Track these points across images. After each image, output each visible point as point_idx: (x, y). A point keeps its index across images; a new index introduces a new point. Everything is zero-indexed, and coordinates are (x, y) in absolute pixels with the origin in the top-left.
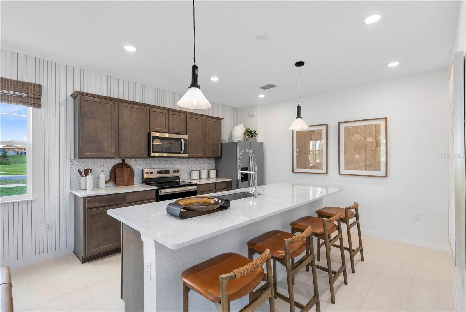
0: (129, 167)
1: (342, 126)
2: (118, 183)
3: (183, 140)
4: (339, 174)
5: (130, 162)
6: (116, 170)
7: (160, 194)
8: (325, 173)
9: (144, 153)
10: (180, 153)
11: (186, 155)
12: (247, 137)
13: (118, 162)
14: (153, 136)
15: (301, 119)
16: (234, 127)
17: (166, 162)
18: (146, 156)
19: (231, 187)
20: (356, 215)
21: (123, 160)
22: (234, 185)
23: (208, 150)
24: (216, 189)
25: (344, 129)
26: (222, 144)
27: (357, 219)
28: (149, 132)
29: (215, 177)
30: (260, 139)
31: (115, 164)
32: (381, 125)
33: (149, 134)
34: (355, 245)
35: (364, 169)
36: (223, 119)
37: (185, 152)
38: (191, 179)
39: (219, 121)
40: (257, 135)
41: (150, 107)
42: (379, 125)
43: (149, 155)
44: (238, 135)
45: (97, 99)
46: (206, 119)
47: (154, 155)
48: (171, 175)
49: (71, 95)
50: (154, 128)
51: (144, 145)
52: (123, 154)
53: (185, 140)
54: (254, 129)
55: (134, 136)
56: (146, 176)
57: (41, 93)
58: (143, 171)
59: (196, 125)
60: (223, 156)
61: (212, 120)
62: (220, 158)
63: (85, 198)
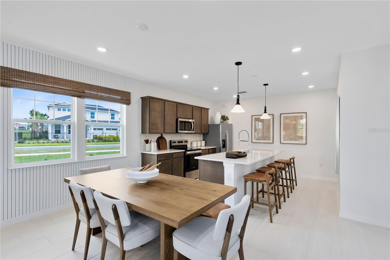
0: (164, 138)
1: (282, 116)
2: (161, 148)
3: (192, 123)
4: (280, 143)
5: (165, 136)
6: (159, 140)
7: (186, 154)
8: (272, 142)
9: (175, 130)
10: (191, 130)
11: (194, 132)
12: (222, 120)
13: (159, 136)
14: (180, 121)
15: (266, 113)
16: (215, 114)
17: (180, 136)
18: (175, 132)
19: (216, 151)
21: (162, 135)
22: (217, 150)
23: (202, 128)
24: (209, 152)
25: (283, 118)
26: (209, 125)
27: (294, 165)
28: (177, 118)
29: (204, 145)
30: (229, 122)
31: (158, 137)
32: (304, 116)
33: (177, 120)
35: (294, 140)
36: (209, 109)
37: (193, 130)
38: (192, 147)
39: (207, 110)
40: (228, 119)
41: (177, 103)
42: (303, 116)
43: (177, 132)
44: (218, 120)
45: (156, 100)
46: (201, 109)
47: (179, 131)
48: (184, 144)
49: (141, 98)
50: (179, 116)
51: (175, 126)
52: (166, 131)
53: (193, 123)
54: (226, 116)
55: (171, 121)
56: (173, 144)
57: (130, 97)
58: (171, 141)
59: (197, 113)
60: (210, 132)
61: (204, 110)
62: (208, 134)
63: (158, 155)
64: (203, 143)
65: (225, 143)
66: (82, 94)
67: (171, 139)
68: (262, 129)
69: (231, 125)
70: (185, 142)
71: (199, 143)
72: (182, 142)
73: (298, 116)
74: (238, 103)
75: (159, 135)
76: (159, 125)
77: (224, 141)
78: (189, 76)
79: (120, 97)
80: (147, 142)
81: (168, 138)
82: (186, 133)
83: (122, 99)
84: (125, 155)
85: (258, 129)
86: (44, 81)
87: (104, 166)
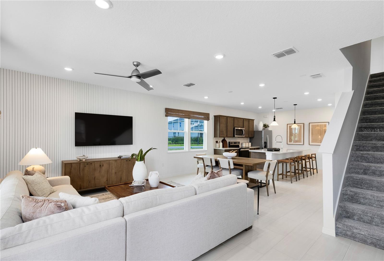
0: (226, 140)
1: (311, 124)
4: (309, 145)
6: (223, 141)
7: (240, 150)
8: (303, 144)
9: (233, 135)
10: (242, 135)
11: (244, 136)
12: (264, 127)
14: (236, 129)
16: (259, 123)
17: (235, 139)
19: (260, 149)
20: (315, 158)
21: (224, 138)
23: (249, 134)
25: (312, 126)
26: (254, 131)
27: (316, 159)
29: (251, 146)
30: (270, 129)
33: (234, 128)
34: (315, 167)
36: (254, 120)
37: (244, 135)
38: (243, 146)
39: (253, 121)
40: (269, 127)
41: (234, 118)
42: (326, 125)
43: (234, 136)
44: (261, 127)
45: (223, 117)
46: (249, 120)
47: (236, 136)
48: (237, 144)
49: (214, 116)
50: (235, 126)
51: (233, 132)
52: (228, 136)
53: (244, 130)
54: (267, 124)
55: (230, 129)
56: (231, 144)
57: (209, 116)
58: (229, 142)
59: (246, 123)
60: (255, 137)
61: (251, 120)
62: (253, 137)
63: (225, 150)
64: (250, 144)
65: (266, 144)
66: (190, 117)
67: (230, 141)
68: (298, 133)
69: (271, 131)
70: (238, 143)
71: (247, 144)
72: (236, 143)
73: (323, 125)
74: (274, 120)
75: (223, 138)
76: (224, 132)
77: (266, 143)
78: (244, 103)
79: (203, 117)
80: (217, 142)
81: (228, 140)
82: (238, 137)
83: (204, 118)
84: (206, 149)
85: (294, 134)
86: (178, 113)
87: (204, 153)
